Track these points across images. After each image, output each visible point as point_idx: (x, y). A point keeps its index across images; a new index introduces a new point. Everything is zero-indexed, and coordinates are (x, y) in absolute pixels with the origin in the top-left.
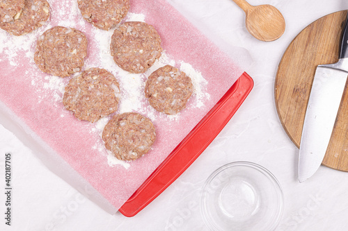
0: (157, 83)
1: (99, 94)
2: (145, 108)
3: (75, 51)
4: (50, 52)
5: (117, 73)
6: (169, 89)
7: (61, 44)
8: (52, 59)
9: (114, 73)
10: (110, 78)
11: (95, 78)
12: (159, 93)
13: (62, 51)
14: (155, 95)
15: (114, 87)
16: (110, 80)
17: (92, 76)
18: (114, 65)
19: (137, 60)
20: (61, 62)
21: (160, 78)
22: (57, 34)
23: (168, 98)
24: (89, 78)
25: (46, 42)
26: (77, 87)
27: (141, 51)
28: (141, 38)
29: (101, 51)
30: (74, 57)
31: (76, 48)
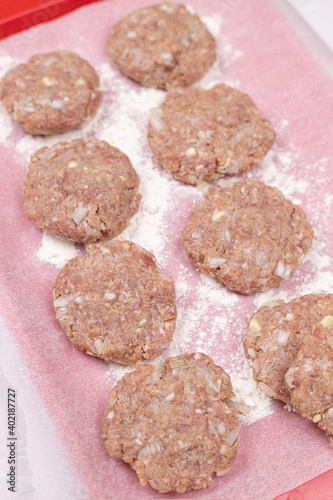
0: (67, 99)
1: (194, 121)
2: (113, 89)
3: (217, 216)
4: (273, 230)
5: (144, 163)
6: (47, 82)
7: (242, 238)
8: (272, 217)
9: (150, 164)
10: (160, 142)
11: (191, 152)
12: (71, 81)
13: (245, 225)
14: (81, 82)
15: (158, 125)
16: (162, 137)
17: (196, 156)
18: (143, 179)
19: (89, 152)
20: (254, 205)
21: (57, 104)
22: (245, 265)
23: (59, 70)
24: (204, 154)
25: (276, 255)
26: (236, 147)
27: (73, 165)
28: (61, 190)
29: (161, 213)
30: (221, 205)
31: (210, 221)
